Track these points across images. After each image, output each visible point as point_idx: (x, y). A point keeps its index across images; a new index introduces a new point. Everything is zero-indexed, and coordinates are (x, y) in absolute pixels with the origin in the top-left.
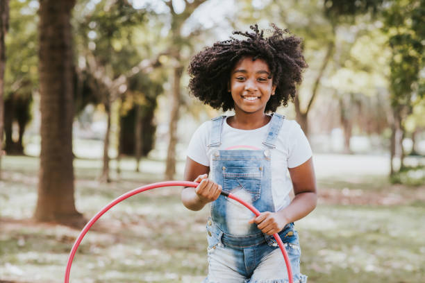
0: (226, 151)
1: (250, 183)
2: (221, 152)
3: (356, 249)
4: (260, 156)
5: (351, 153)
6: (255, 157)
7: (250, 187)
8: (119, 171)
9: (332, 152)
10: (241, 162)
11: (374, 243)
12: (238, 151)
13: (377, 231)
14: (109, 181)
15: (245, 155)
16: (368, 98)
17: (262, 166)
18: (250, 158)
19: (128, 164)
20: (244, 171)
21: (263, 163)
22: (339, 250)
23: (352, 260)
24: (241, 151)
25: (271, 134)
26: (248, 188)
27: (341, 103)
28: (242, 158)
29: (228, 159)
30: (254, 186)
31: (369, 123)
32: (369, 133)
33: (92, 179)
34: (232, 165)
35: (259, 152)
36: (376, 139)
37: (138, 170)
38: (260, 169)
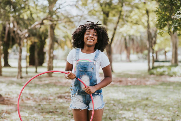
0: (81, 62)
1: (89, 73)
2: (79, 62)
3: (138, 110)
4: (92, 64)
5: (130, 61)
6: (91, 64)
7: (89, 75)
8: (27, 73)
9: (122, 61)
10: (86, 66)
11: (146, 105)
12: (85, 62)
13: (147, 99)
14: (21, 78)
15: (87, 64)
16: (137, 37)
17: (93, 68)
18: (89, 64)
19: (32, 69)
20: (87, 69)
21: (93, 67)
22: (129, 110)
23: (136, 116)
24: (86, 62)
25: (96, 56)
26: (88, 75)
27: (125, 39)
28: (86, 65)
29: (82, 65)
30: (90, 74)
31: (137, 48)
32: (137, 52)
33: (14, 77)
34: (83, 67)
35: (92, 62)
36: (140, 55)
37: (36, 72)
38: (92, 69)
